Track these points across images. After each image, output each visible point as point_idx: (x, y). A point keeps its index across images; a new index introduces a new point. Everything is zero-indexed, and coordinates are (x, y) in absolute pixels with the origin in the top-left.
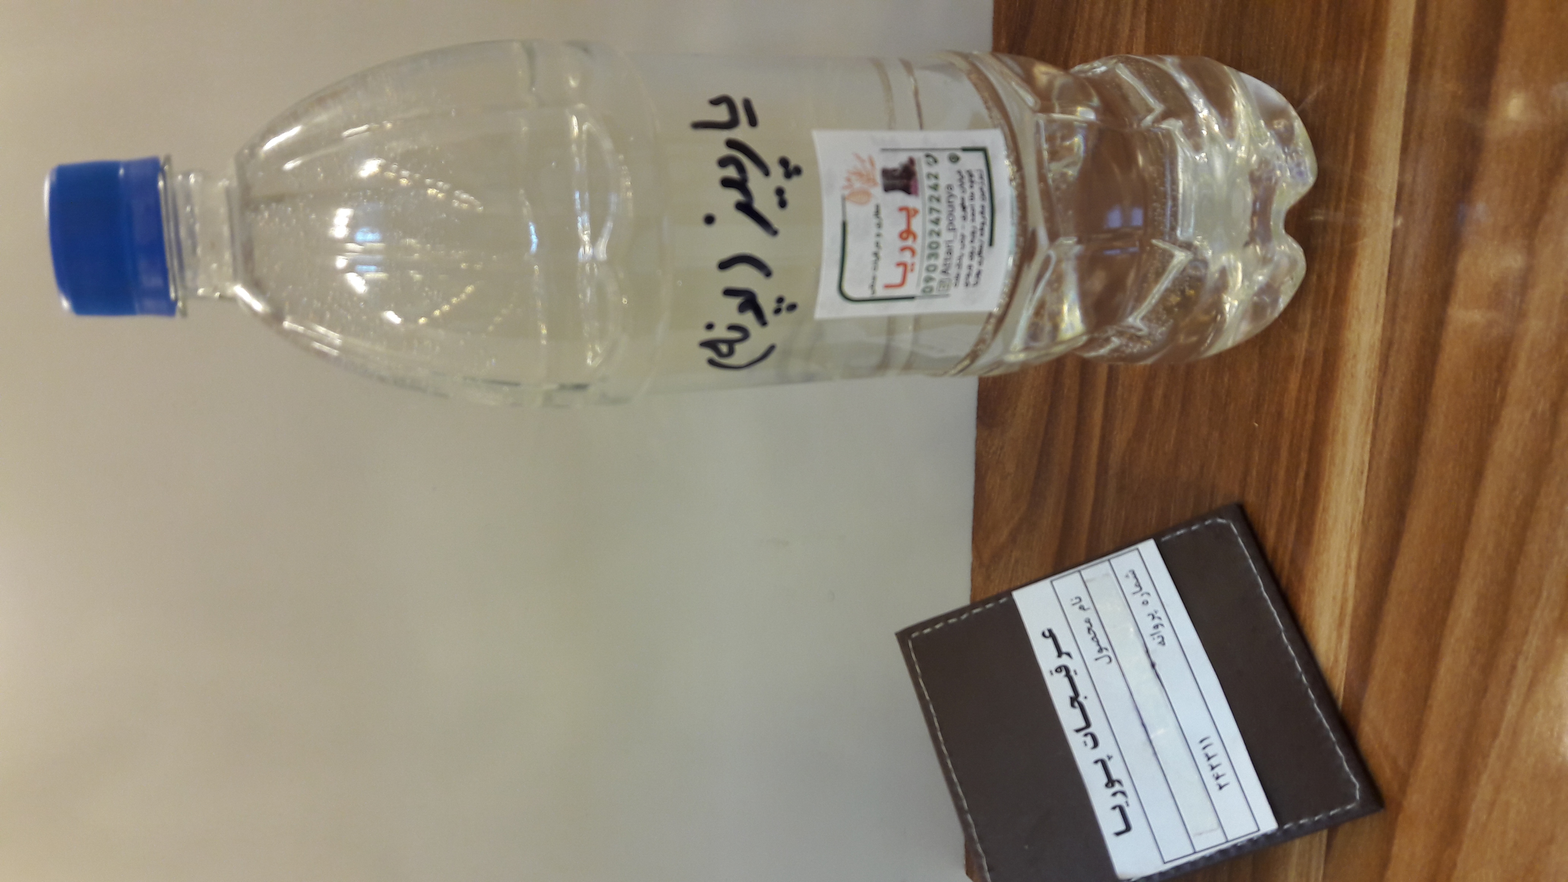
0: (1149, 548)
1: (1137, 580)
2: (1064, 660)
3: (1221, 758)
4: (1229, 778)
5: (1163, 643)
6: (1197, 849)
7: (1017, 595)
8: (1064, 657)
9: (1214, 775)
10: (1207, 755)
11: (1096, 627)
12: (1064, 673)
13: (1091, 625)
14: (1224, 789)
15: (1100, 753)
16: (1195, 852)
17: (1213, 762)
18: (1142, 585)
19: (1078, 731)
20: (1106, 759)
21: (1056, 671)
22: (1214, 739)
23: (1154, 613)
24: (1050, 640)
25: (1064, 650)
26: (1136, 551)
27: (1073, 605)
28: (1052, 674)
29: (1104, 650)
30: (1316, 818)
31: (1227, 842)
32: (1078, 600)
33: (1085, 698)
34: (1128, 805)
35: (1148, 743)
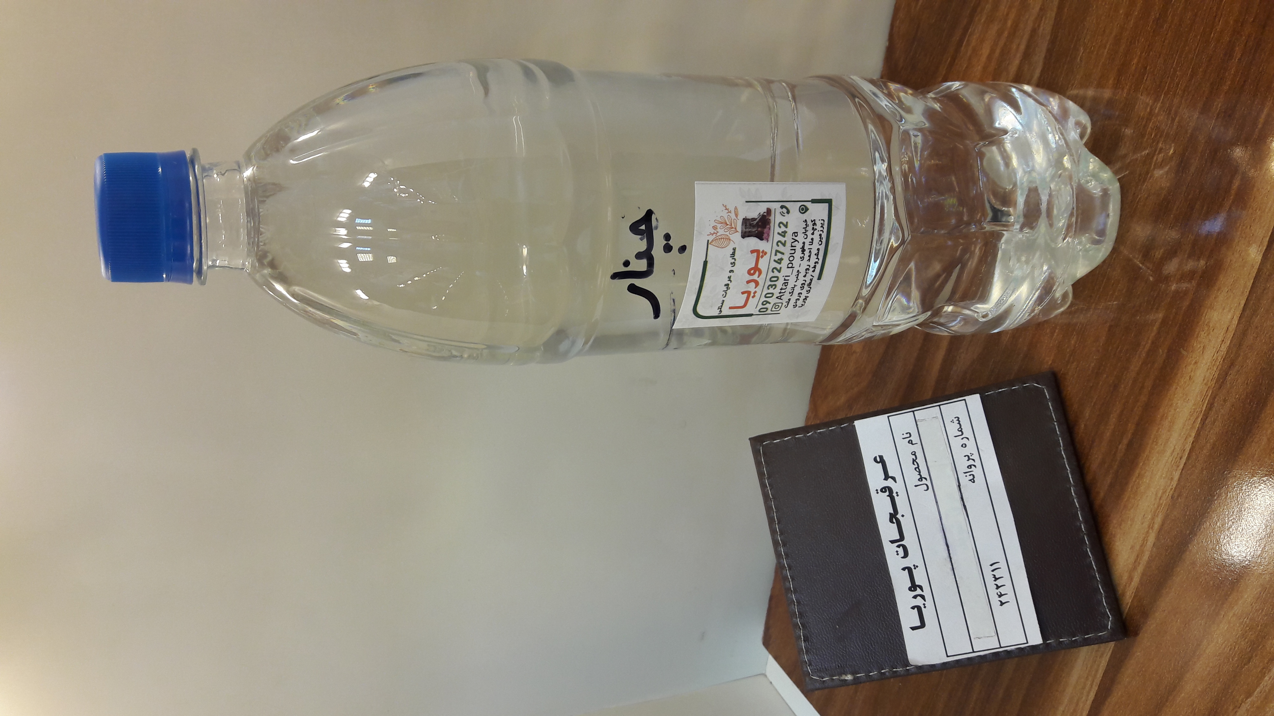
0: (975, 401)
1: (960, 425)
2: (890, 483)
3: (1005, 581)
4: (1010, 597)
5: (972, 481)
6: (975, 650)
7: (859, 425)
8: (890, 479)
9: (997, 594)
10: (994, 575)
11: (920, 461)
12: (887, 493)
13: (916, 458)
14: (1004, 605)
15: (908, 562)
16: (974, 652)
17: (999, 582)
18: (963, 430)
19: (892, 542)
20: (913, 567)
21: (881, 491)
22: (1003, 564)
23: (970, 455)
24: (880, 464)
25: (890, 475)
26: (964, 401)
27: (903, 439)
28: (878, 493)
29: (923, 479)
30: (1073, 639)
31: (1001, 647)
32: (908, 435)
33: (903, 516)
34: (925, 607)
35: (949, 559)
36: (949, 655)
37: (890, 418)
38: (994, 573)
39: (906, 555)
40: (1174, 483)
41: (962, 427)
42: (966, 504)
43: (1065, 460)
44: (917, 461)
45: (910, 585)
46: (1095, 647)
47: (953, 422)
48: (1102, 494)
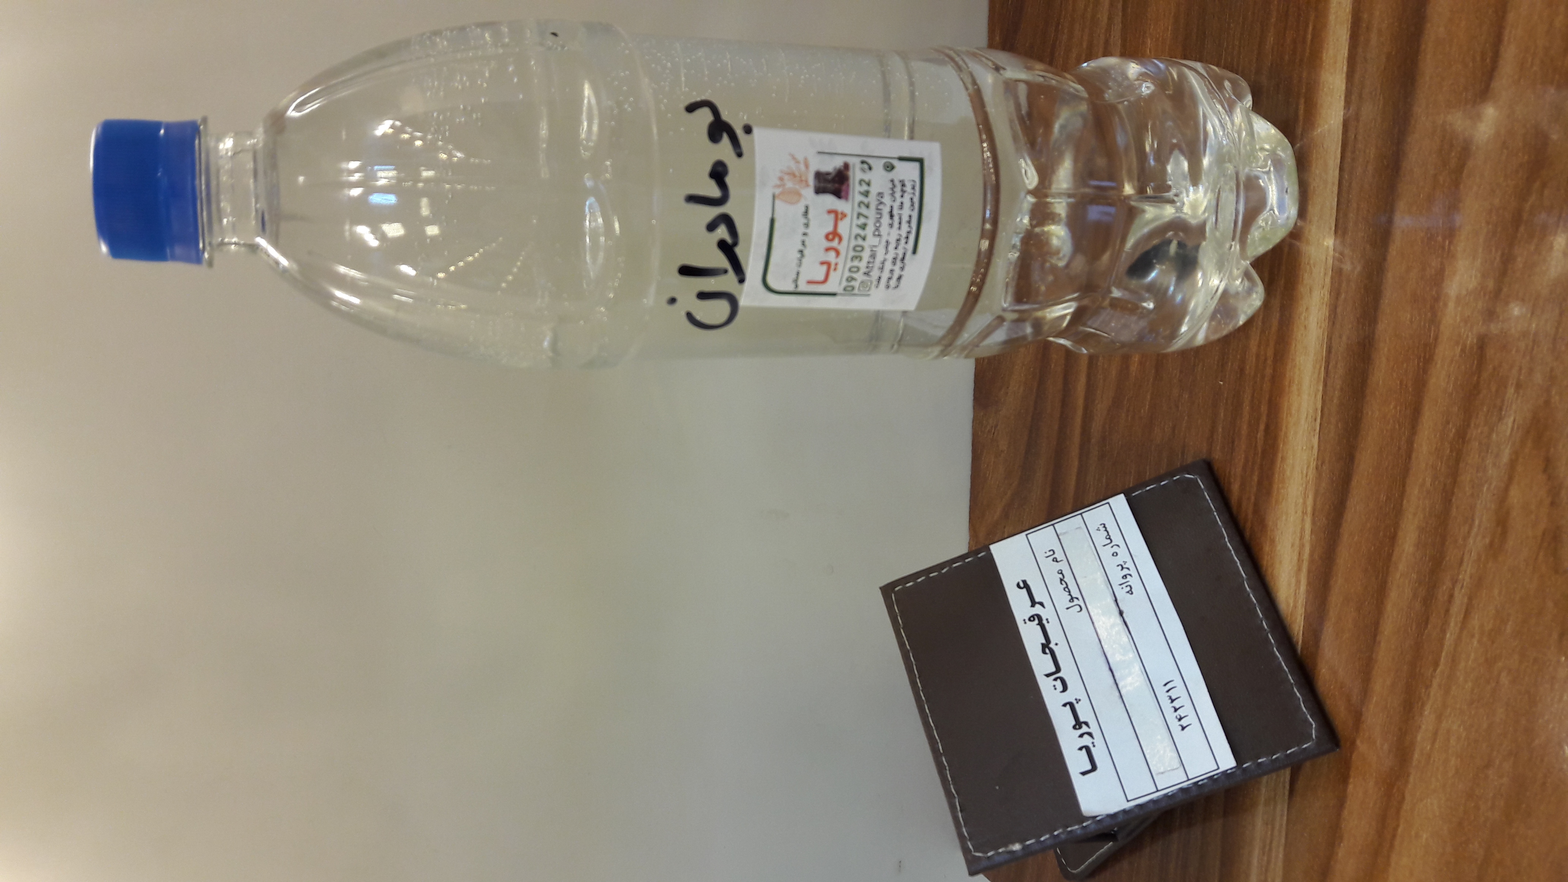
0: (1119, 502)
1: (1108, 532)
2: (1038, 609)
3: (1183, 700)
4: (1191, 720)
5: (1130, 592)
6: (1159, 789)
7: (993, 548)
8: (1037, 606)
9: (1176, 717)
10: (1170, 698)
11: (1069, 578)
12: (1036, 621)
13: (1064, 576)
14: (1186, 730)
15: (1068, 697)
17: (1177, 704)
18: (1112, 538)
19: (1048, 675)
20: (1075, 702)
21: (1030, 620)
22: (1178, 682)
23: (1123, 564)
24: (1024, 590)
25: (1037, 600)
26: (1107, 505)
27: (1047, 557)
28: (1025, 623)
29: (1075, 600)
30: (1273, 758)
31: (1189, 780)
32: (1051, 553)
33: (1056, 644)
34: (1094, 746)
35: (1115, 686)
36: (1129, 799)
37: (1029, 536)
38: (1170, 693)
39: (1065, 688)
41: (1110, 534)
42: (1126, 619)
44: (1064, 580)
45: (1073, 723)
47: (1099, 530)
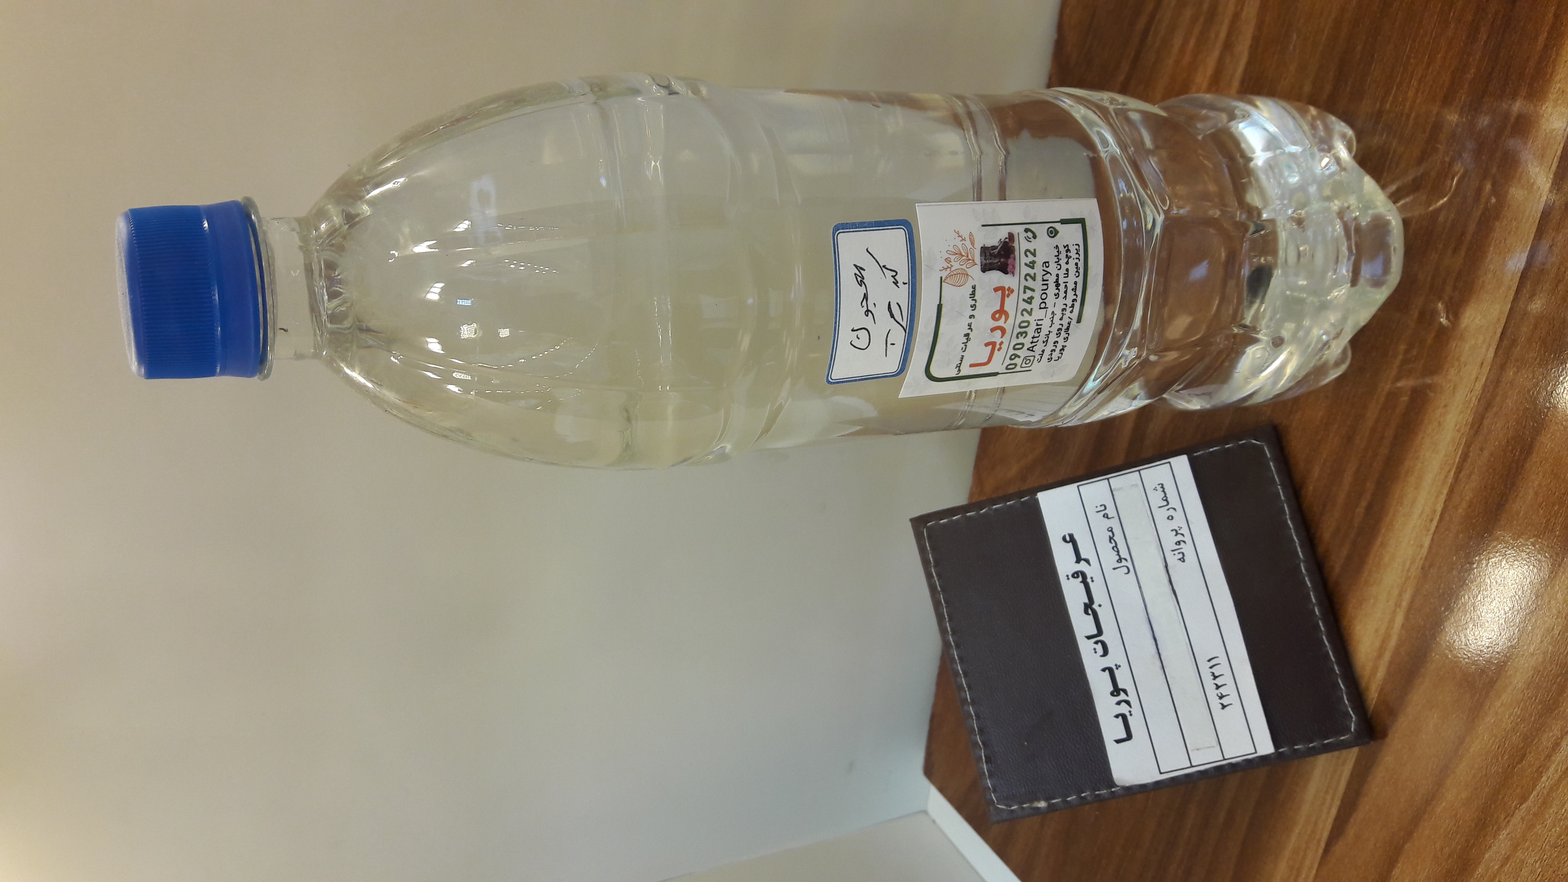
0: (1181, 462)
1: (1165, 494)
2: (1082, 566)
3: (1226, 679)
4: (1232, 698)
5: (1182, 560)
6: (1194, 763)
7: (1042, 497)
8: (1083, 562)
9: (1217, 695)
10: (1213, 673)
11: (1119, 538)
12: (1080, 579)
13: (1113, 535)
14: (1226, 709)
15: (1108, 662)
16: (1192, 766)
17: (1219, 681)
18: (1169, 500)
19: (1089, 638)
20: (1114, 668)
21: (1073, 576)
22: (1223, 659)
23: (1178, 529)
24: (1070, 545)
25: (1083, 556)
26: (1168, 464)
27: (1098, 512)
28: (1068, 579)
30: (1311, 745)
31: (1224, 760)
32: (1103, 508)
33: (1100, 606)
34: (1131, 715)
35: (1157, 656)
36: (1162, 771)
37: (1080, 487)
38: (1212, 670)
39: (1106, 652)
40: (1425, 551)
41: (1167, 496)
42: (1175, 588)
43: (1292, 531)
44: (1115, 538)
45: (1112, 689)
46: (1336, 753)
47: (1157, 490)
48: (1337, 569)
